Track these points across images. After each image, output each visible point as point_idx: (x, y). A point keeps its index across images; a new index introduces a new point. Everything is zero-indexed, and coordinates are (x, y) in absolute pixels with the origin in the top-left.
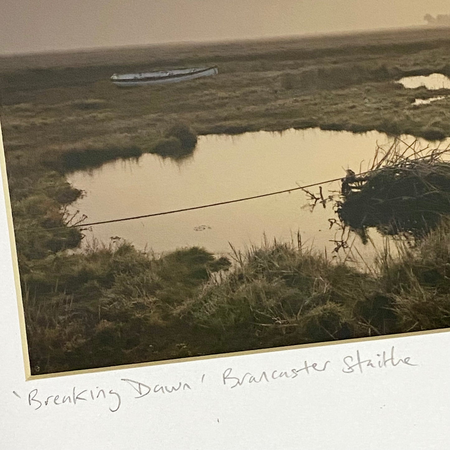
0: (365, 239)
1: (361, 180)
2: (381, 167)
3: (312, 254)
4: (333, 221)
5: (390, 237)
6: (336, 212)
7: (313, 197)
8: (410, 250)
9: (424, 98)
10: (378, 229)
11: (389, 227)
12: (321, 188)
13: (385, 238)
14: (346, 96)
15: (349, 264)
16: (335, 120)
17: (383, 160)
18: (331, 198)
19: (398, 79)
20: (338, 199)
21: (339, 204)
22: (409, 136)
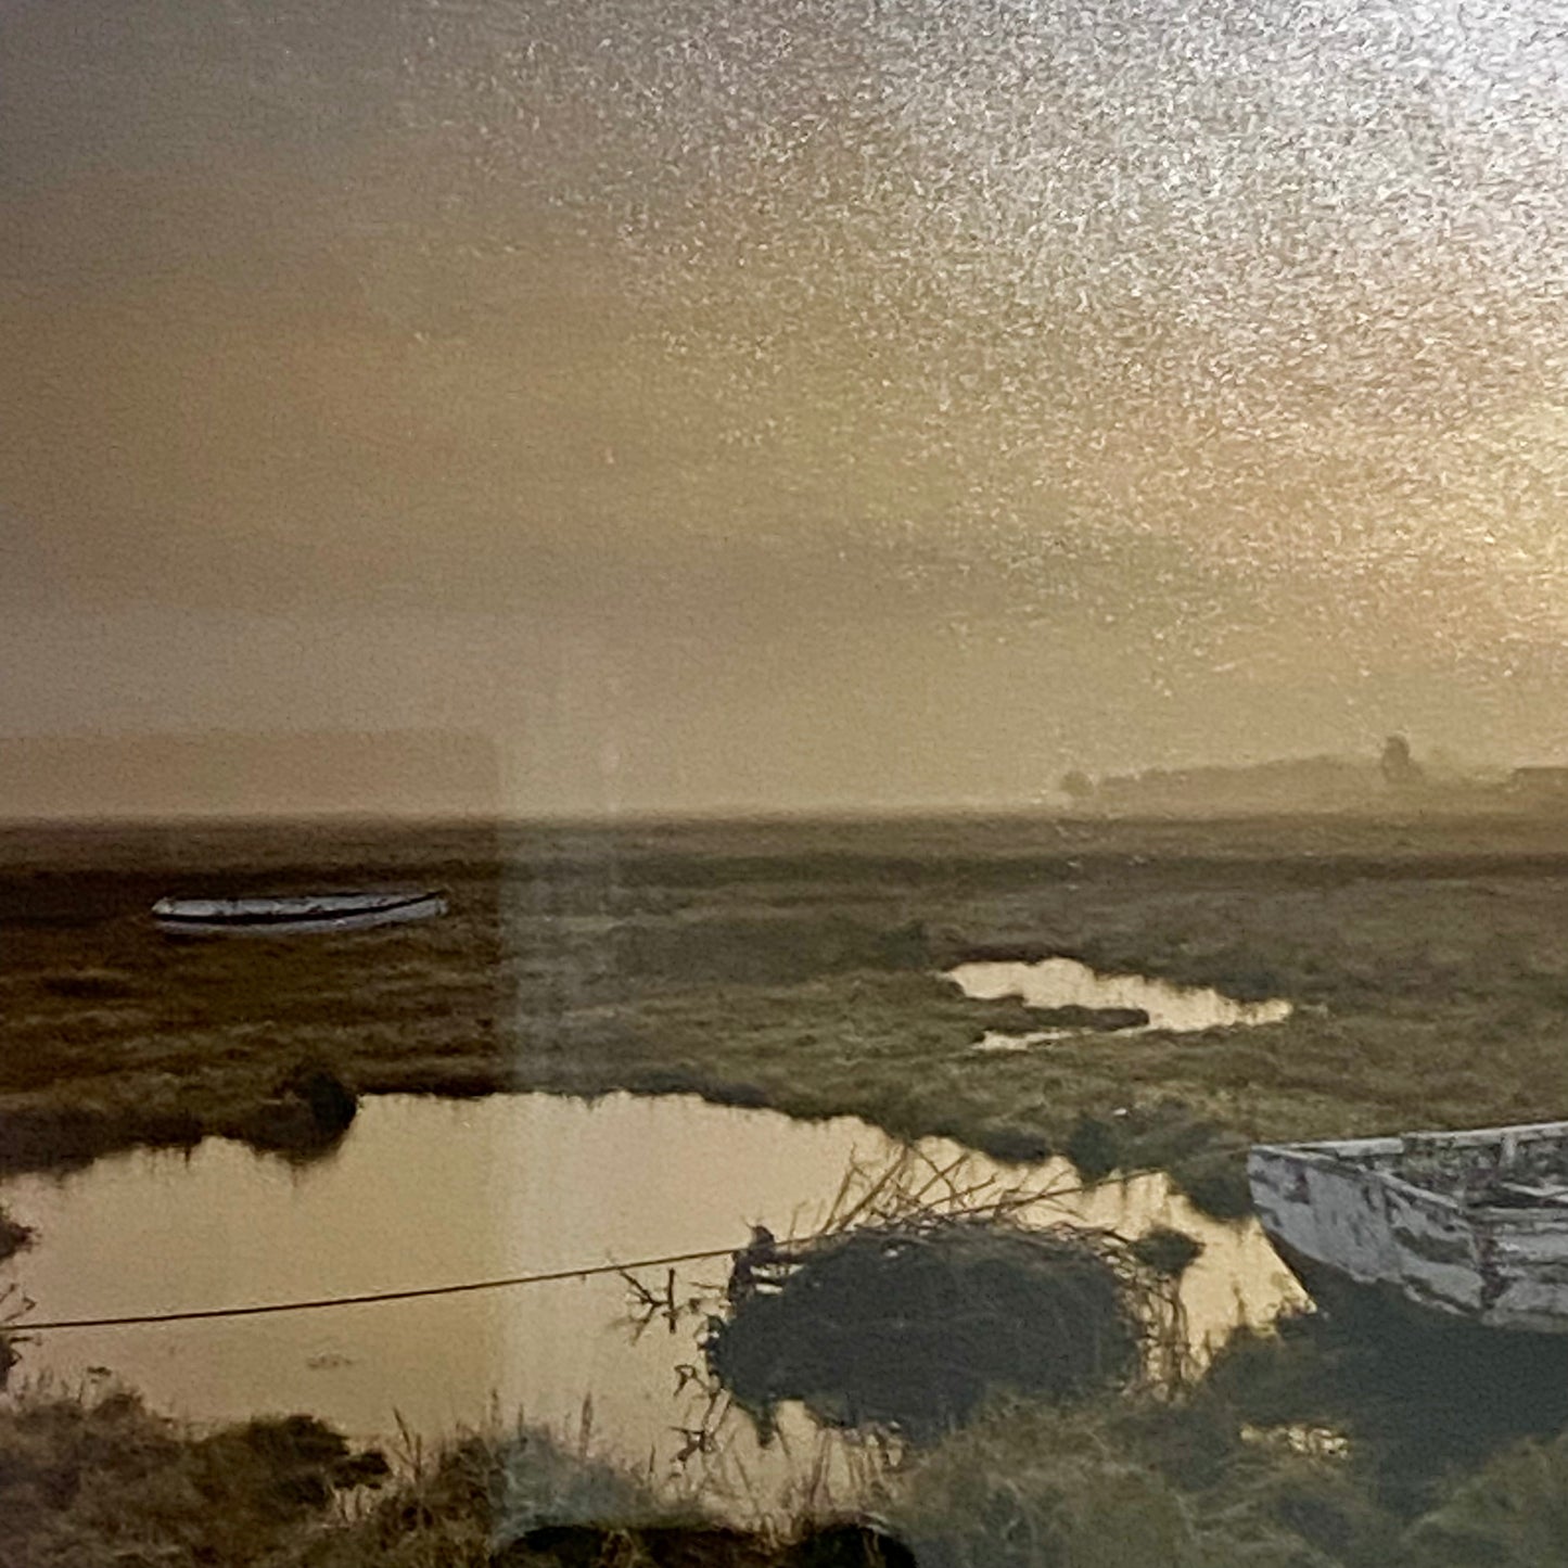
0: (766, 1431)
1: (789, 1259)
2: (851, 1227)
3: (614, 1461)
4: (688, 1372)
5: (835, 1433)
6: (701, 1347)
7: (646, 1297)
8: (881, 1478)
9: (1010, 1031)
10: (807, 1407)
11: (838, 1404)
12: (672, 1273)
13: (822, 1434)
14: (790, 1006)
15: (711, 1501)
16: (749, 1076)
17: (861, 1207)
18: (694, 1304)
19: (947, 968)
20: (713, 1310)
21: (714, 1322)
22: (947, 1143)
